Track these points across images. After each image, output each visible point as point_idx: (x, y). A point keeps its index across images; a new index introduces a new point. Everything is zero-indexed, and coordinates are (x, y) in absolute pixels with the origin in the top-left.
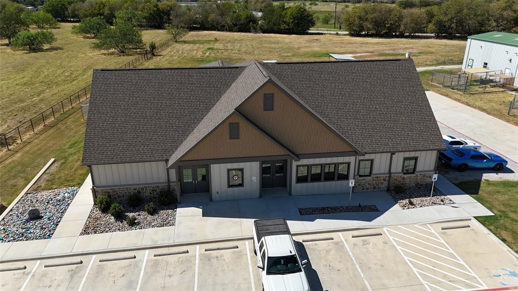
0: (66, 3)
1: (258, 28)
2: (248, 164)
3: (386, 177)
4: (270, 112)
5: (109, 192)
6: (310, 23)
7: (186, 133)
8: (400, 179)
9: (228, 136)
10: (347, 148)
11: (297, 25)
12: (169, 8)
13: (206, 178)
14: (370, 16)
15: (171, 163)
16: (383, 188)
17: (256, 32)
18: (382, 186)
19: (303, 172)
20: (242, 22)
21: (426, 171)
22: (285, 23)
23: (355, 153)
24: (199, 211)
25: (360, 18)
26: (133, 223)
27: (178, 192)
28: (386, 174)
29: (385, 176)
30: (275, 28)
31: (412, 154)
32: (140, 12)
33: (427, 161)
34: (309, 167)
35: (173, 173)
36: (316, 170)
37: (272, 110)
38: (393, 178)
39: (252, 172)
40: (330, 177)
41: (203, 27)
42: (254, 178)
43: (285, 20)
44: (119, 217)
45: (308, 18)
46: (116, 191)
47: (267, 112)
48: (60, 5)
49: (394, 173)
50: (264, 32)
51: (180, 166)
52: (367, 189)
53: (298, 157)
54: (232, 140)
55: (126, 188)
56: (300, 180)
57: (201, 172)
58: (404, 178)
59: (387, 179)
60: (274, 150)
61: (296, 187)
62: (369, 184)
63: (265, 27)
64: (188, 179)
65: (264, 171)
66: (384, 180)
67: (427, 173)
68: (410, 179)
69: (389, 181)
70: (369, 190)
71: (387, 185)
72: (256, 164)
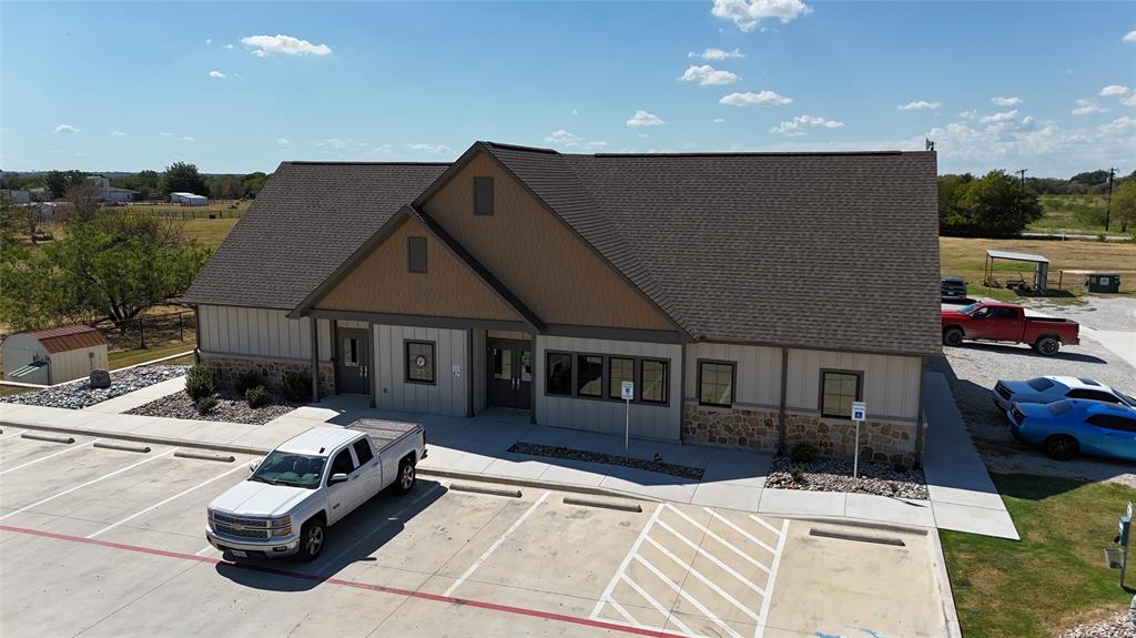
2: (445, 332)
3: (772, 415)
4: (486, 217)
5: (219, 365)
6: (1024, 212)
8: (815, 429)
9: (405, 266)
10: (655, 322)
11: (991, 216)
16: (766, 446)
18: (763, 440)
21: (891, 418)
22: (960, 211)
23: (677, 335)
24: (331, 415)
26: (205, 412)
28: (774, 407)
29: (768, 411)
31: (847, 362)
34: (572, 357)
37: (492, 214)
38: (791, 423)
39: (452, 349)
42: (456, 368)
43: (959, 204)
45: (1022, 201)
46: (229, 365)
47: (481, 217)
49: (793, 409)
52: (723, 440)
54: (413, 275)
55: (247, 361)
56: (555, 387)
58: (823, 428)
59: (776, 422)
61: (545, 404)
62: (728, 428)
65: (473, 353)
66: (769, 423)
67: (893, 422)
68: (841, 432)
69: (781, 428)
70: (728, 445)
71: (776, 439)
72: (459, 336)
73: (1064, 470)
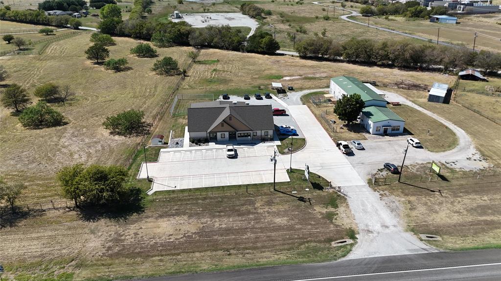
0: (115, 23)
1: (245, 49)
5: (193, 139)
6: (277, 48)
7: (211, 124)
10: (249, 129)
11: (268, 49)
12: (187, 32)
13: (216, 136)
14: (310, 48)
15: (208, 132)
17: (243, 52)
18: (260, 139)
19: (239, 135)
20: (234, 45)
22: (261, 47)
23: (251, 130)
24: (214, 143)
25: (305, 48)
26: (200, 145)
27: (209, 139)
30: (255, 50)
31: (267, 131)
32: (169, 35)
33: (271, 132)
34: (241, 133)
35: (208, 134)
36: (242, 135)
37: (231, 121)
39: (227, 134)
40: (246, 136)
41: (210, 46)
42: (227, 136)
43: (261, 45)
44: (196, 144)
45: (276, 45)
46: (195, 138)
48: (111, 25)
49: (263, 136)
50: (249, 52)
51: (210, 133)
53: (238, 131)
54: (222, 127)
55: (198, 138)
56: (238, 137)
57: (215, 134)
60: (232, 130)
61: (238, 138)
62: (257, 138)
63: (249, 49)
64: (211, 136)
65: (230, 134)
66: (260, 137)
67: (271, 135)
70: (256, 140)
72: (228, 133)
73: (284, 137)
